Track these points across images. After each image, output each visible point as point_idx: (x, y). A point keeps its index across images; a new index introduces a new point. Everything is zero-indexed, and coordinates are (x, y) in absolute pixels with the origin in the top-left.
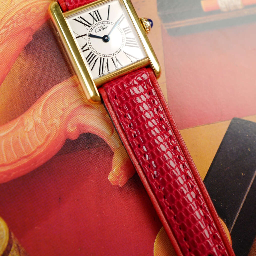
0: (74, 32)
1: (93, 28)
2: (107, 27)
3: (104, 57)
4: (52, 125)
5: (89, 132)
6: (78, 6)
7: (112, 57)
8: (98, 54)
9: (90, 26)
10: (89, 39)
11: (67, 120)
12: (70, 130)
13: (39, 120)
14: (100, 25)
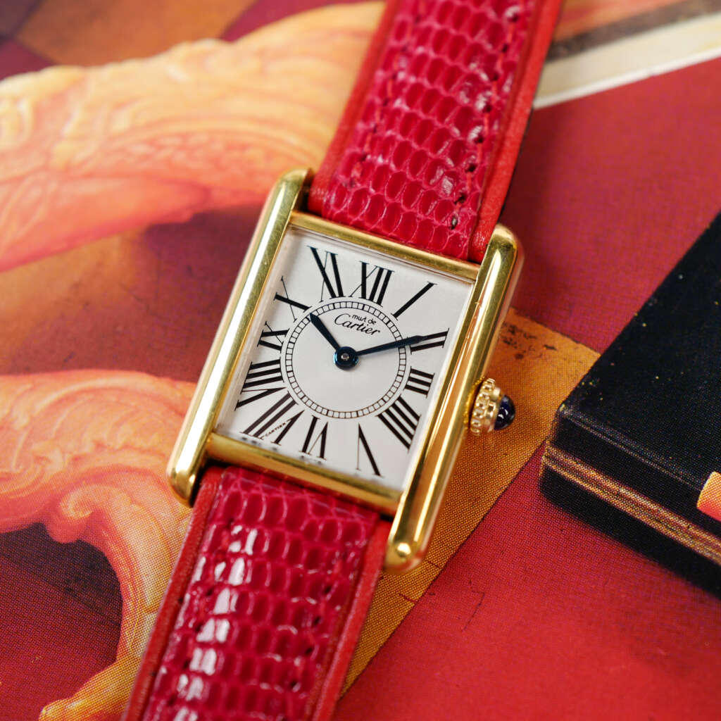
0: (282, 280)
1: (337, 306)
2: (376, 331)
3: (297, 400)
4: (39, 459)
5: (106, 555)
6: (351, 223)
7: (317, 415)
8: (292, 380)
9: (337, 294)
10: (302, 325)
11: (84, 479)
12: (67, 507)
13: (22, 421)
14: (362, 314)
